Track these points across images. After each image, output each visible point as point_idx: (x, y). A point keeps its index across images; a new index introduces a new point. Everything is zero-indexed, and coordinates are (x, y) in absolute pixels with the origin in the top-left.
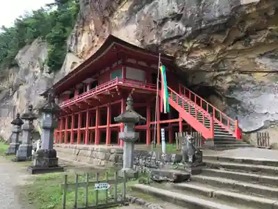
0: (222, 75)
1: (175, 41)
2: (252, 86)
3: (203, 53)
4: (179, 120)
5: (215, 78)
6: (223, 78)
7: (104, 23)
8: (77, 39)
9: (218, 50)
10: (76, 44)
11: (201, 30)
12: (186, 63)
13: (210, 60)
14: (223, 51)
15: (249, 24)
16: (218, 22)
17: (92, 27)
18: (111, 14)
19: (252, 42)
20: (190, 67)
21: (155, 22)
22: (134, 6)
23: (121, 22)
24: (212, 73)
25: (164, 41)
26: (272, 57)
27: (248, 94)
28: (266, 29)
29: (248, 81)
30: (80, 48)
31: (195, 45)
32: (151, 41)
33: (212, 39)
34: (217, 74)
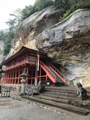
0: (62, 60)
1: (47, 48)
2: (71, 65)
3: (55, 53)
4: (46, 76)
5: (60, 61)
6: (62, 61)
7: (25, 38)
8: (15, 43)
9: (60, 52)
10: (15, 45)
11: (54, 45)
12: (50, 56)
13: (58, 55)
14: (61, 52)
15: (68, 45)
16: (59, 43)
17: (21, 39)
18: (28, 35)
19: (70, 50)
20: (51, 57)
21: (41, 41)
22: (35, 33)
23: (31, 38)
24: (59, 60)
25: (44, 48)
26: (76, 55)
27: (70, 67)
28: (73, 47)
29: (70, 63)
30: (16, 47)
31: (53, 50)
32: (40, 47)
33: (58, 49)
34: (60, 60)
